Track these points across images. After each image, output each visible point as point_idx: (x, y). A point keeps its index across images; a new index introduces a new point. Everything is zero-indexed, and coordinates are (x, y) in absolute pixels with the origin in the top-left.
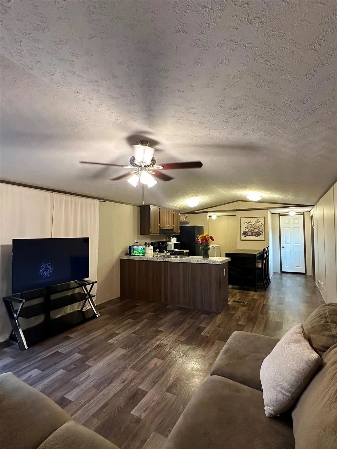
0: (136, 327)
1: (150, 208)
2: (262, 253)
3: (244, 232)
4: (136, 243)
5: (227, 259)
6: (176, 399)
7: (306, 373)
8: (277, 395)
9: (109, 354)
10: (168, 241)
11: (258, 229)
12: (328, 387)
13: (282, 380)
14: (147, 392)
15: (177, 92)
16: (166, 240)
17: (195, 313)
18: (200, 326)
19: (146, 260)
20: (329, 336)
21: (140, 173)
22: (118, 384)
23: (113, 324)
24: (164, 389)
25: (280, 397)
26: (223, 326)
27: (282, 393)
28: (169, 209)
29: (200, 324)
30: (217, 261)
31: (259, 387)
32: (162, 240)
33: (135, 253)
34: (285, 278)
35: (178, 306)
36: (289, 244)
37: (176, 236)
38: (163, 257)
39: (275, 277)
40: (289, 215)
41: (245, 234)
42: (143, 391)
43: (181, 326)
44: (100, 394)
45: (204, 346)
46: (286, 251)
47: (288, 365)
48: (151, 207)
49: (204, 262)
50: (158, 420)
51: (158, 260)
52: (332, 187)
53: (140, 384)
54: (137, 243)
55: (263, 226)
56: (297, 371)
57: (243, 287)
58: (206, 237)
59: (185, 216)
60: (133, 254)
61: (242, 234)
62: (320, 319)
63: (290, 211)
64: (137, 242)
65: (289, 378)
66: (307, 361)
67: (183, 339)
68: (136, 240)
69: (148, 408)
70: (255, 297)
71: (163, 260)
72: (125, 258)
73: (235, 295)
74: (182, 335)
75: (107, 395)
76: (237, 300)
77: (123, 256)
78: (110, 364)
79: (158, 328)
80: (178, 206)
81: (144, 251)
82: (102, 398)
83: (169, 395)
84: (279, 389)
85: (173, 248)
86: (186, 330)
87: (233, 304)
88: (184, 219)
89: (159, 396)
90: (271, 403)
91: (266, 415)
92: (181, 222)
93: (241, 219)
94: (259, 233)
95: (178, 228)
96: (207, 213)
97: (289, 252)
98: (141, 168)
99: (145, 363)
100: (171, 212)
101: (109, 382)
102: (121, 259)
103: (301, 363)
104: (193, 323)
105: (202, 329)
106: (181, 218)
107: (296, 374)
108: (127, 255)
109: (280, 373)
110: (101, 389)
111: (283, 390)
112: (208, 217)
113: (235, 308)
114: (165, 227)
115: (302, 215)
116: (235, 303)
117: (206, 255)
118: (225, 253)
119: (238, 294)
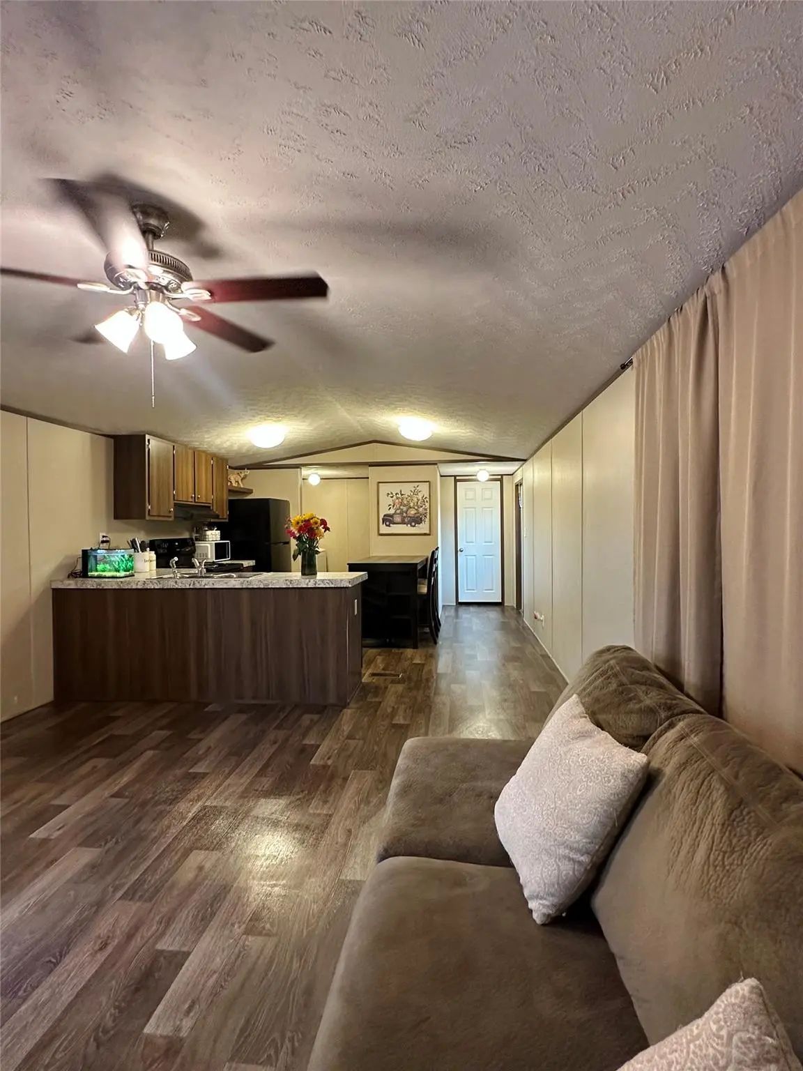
0: (122, 776)
1: (147, 443)
2: (425, 563)
3: (385, 516)
4: (103, 542)
5: (360, 576)
6: (276, 946)
7: (624, 801)
8: (558, 865)
9: (37, 875)
10: (197, 539)
11: (416, 508)
12: (695, 820)
13: (567, 828)
14: (188, 954)
15: (306, 25)
16: (191, 535)
17: (285, 714)
18: (304, 742)
19: (139, 587)
20: (640, 711)
21: (143, 310)
22: (86, 957)
23: (41, 780)
24: (238, 930)
25: (567, 870)
26: (361, 734)
27: (570, 859)
28: (199, 451)
29: (304, 738)
30: (341, 580)
31: (502, 859)
32: (181, 534)
33: (104, 570)
34: (465, 614)
35: (240, 702)
36: (472, 542)
37: (220, 526)
38: (188, 578)
39: (447, 614)
40: (478, 481)
41: (388, 520)
42: (174, 954)
43: (255, 751)
44: (23, 1008)
45: (325, 791)
46: (466, 559)
47: (579, 793)
48: (149, 440)
49: (307, 584)
50: (237, 1021)
51: (177, 586)
52: (581, 413)
53: (163, 934)
54: (107, 542)
56: (602, 801)
57: (388, 640)
58: (311, 521)
59: (242, 475)
60: (96, 574)
62: (605, 679)
63: (478, 472)
64: (105, 539)
65: (584, 822)
66: (624, 773)
67: (266, 782)
68: (101, 534)
69: (198, 999)
70: (417, 661)
71: (194, 584)
72: (69, 585)
73: (372, 662)
74: (262, 773)
75: (49, 1004)
76: (379, 671)
77: (62, 581)
78: (44, 907)
79: (191, 768)
80: (225, 445)
81: (130, 564)
82: (31, 1020)
83: (253, 942)
84: (562, 851)
85: (211, 556)
86: (270, 758)
87: (374, 681)
88: (240, 482)
89: (225, 953)
90: (547, 890)
91: (534, 920)
92: (231, 489)
93: (380, 484)
94: (417, 517)
95: (223, 502)
96: (298, 468)
97: (473, 559)
98: (146, 295)
99: (166, 872)
100: (206, 460)
101: (50, 961)
102: (57, 592)
103: (609, 781)
104: (287, 740)
105: (311, 751)
106: (232, 478)
107: (602, 808)
108: (76, 577)
109: (560, 815)
110: (25, 991)
111: (571, 853)
112: (300, 481)
113: (377, 690)
114: (190, 500)
115: (499, 482)
116: (376, 678)
117: (309, 568)
118: (348, 564)
119: (379, 659)
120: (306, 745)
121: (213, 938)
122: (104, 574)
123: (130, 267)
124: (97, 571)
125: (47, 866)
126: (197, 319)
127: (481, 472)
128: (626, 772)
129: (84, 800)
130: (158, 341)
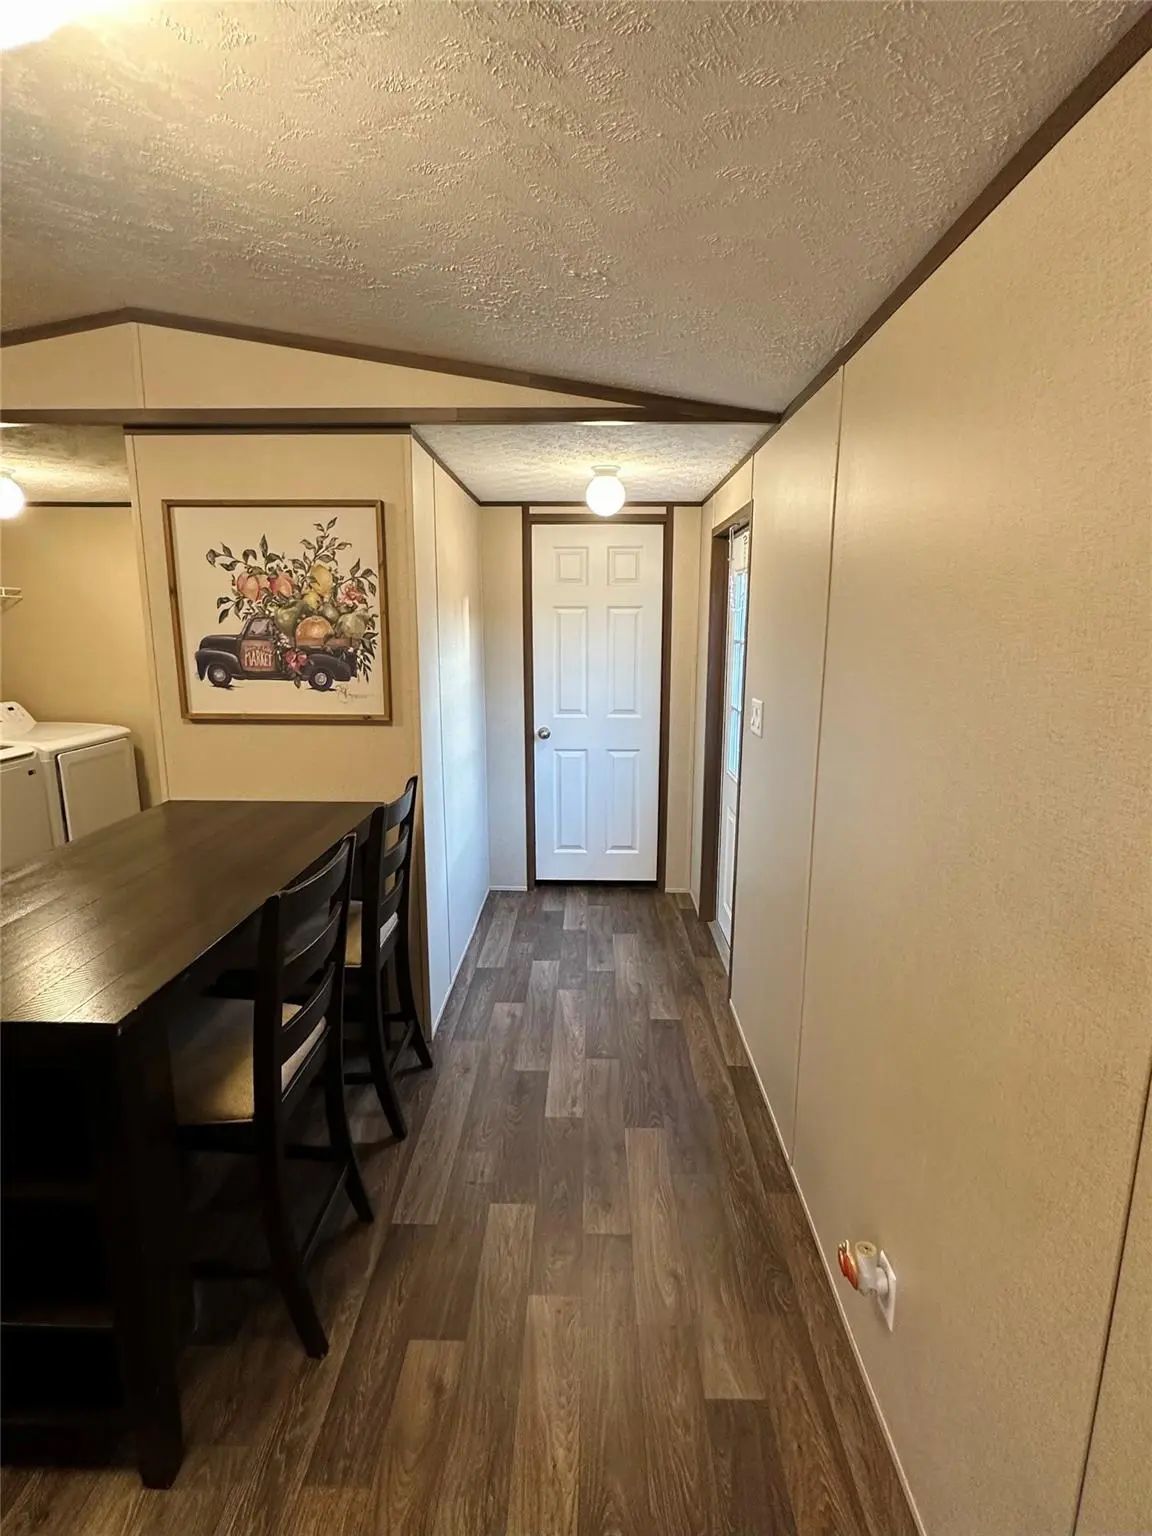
3: (207, 643)
36: (578, 711)
41: (221, 662)
46: (559, 757)
55: (372, 587)
61: (192, 667)
93: (178, 512)
94: (338, 652)
97: (577, 760)
115: (661, 527)
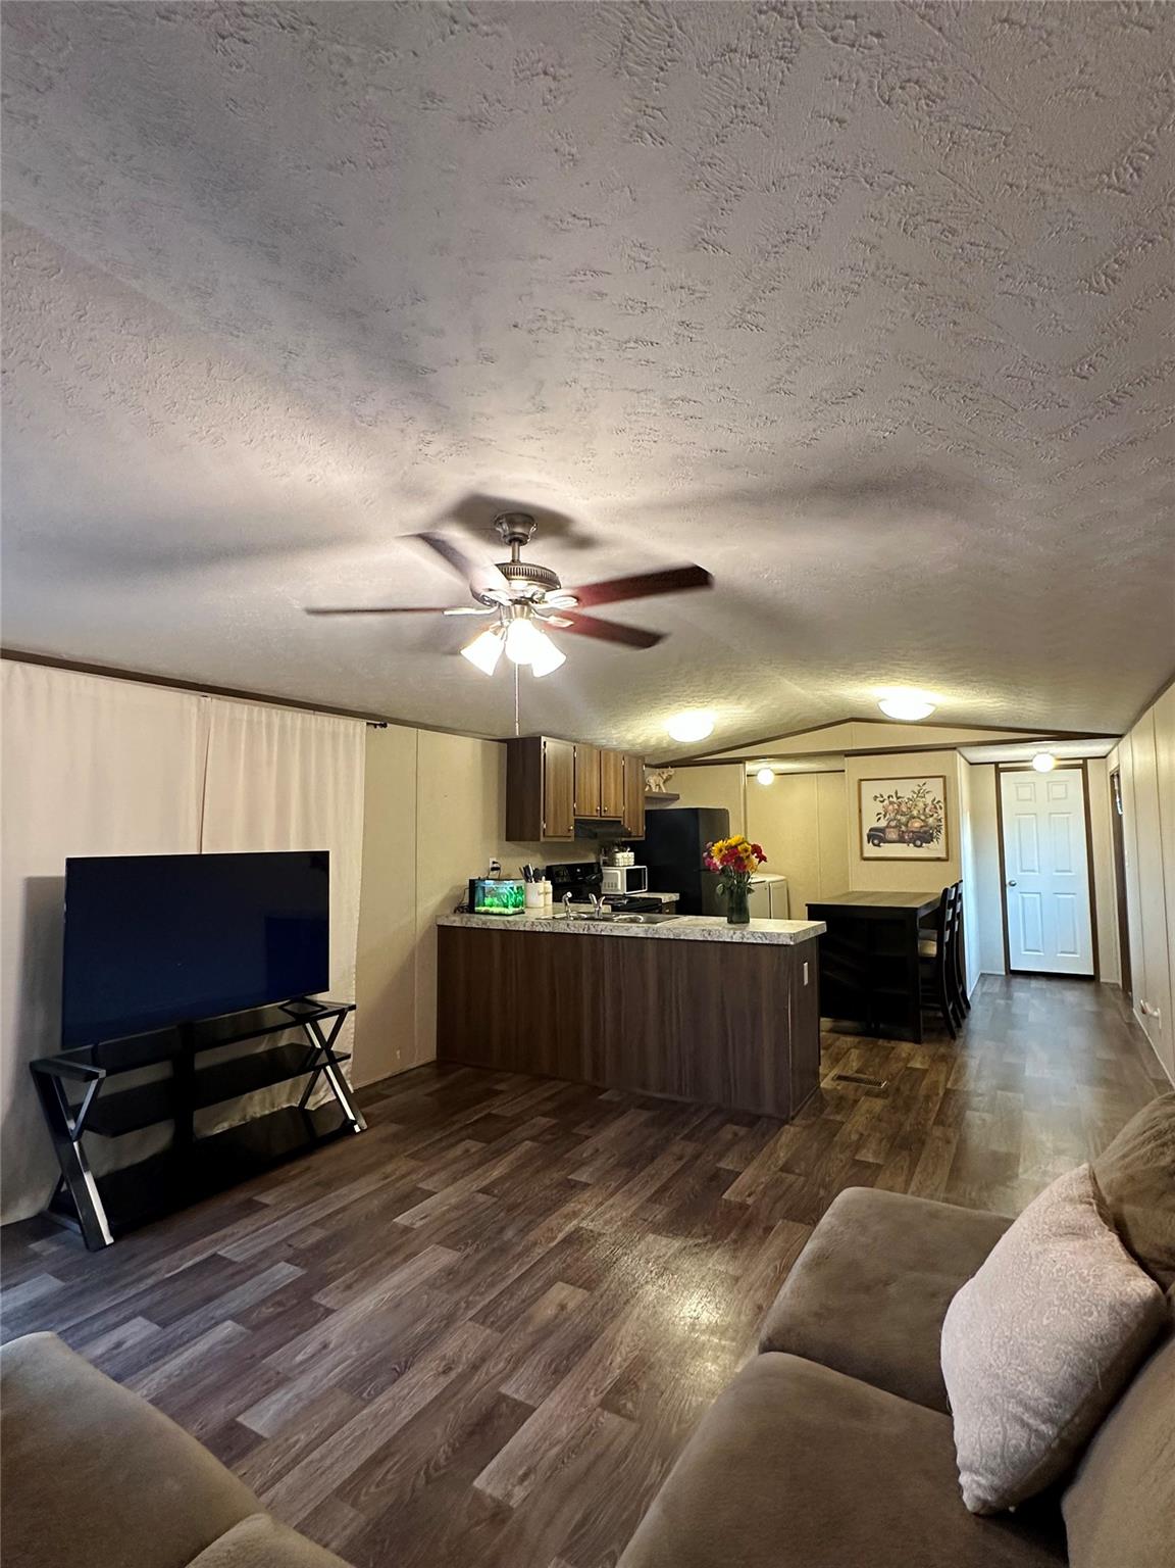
0: (493, 1168)
1: (543, 747)
2: (938, 905)
3: (872, 829)
4: (493, 869)
5: (812, 928)
6: (635, 1436)
7: (1114, 1351)
8: (1004, 1428)
9: (394, 1268)
10: (606, 864)
11: (923, 817)
13: (1022, 1373)
14: (532, 1409)
15: (632, 344)
16: (598, 859)
17: (701, 1119)
18: (718, 1165)
19: (527, 929)
21: (507, 627)
22: (428, 1376)
23: (413, 1156)
24: (593, 1399)
25: (1018, 1437)
26: (802, 1166)
27: (1024, 1424)
28: (606, 749)
29: (719, 1160)
30: (779, 935)
31: (938, 1400)
32: (585, 856)
33: (490, 904)
34: (1023, 992)
35: (642, 1092)
36: (1033, 871)
37: (633, 846)
38: (587, 919)
39: (984, 990)
40: (1034, 770)
41: (877, 837)
42: (518, 1404)
43: (653, 1165)
44: (365, 1411)
45: (735, 1242)
46: (1023, 898)
47: (1045, 1322)
48: (545, 743)
49: (732, 938)
50: (572, 1513)
51: (569, 931)
53: (508, 1377)
54: (497, 869)
55: (941, 808)
56: (1078, 1343)
57: (873, 1026)
58: (739, 848)
59: (665, 776)
60: (483, 909)
61: (865, 838)
62: (1157, 1146)
63: (1034, 756)
64: (495, 865)
65: (1048, 1370)
66: (1114, 1306)
67: (660, 1213)
68: (491, 860)
69: (535, 1467)
70: (917, 1064)
71: (589, 928)
72: (454, 921)
73: (843, 1056)
74: (654, 1199)
75: (389, 1417)
76: (849, 1073)
77: (447, 917)
78: (397, 1306)
79: (572, 1172)
80: (638, 741)
81: (519, 898)
82: (369, 1429)
83: (610, 1421)
84: (1013, 1407)
85: (622, 886)
86: (670, 1179)
87: (839, 1088)
88: (662, 785)
89: (574, 1422)
90: (984, 1461)
91: (964, 1504)
92: (649, 795)
93: (863, 782)
94: (925, 832)
95: (638, 816)
96: (740, 762)
97: (1035, 898)
98: (510, 611)
99: (524, 1301)
100: (616, 760)
101: (395, 1369)
102: (441, 928)
103: (1091, 1314)
104: (697, 1157)
105: (726, 1179)
106: (652, 781)
107: (1075, 1355)
108: (462, 912)
109: (1015, 1348)
110: (369, 1394)
111: (1027, 1415)
112: (743, 778)
113: (843, 1103)
114: (595, 814)
115: (1080, 770)
116: (844, 1083)
117: (738, 913)
118: (807, 905)
119: (854, 1053)
120: (720, 1169)
121: (563, 1399)
122: (491, 909)
123: (491, 590)
124: (484, 906)
125: (405, 1260)
126: (569, 623)
127: (1039, 756)
128: (1118, 1305)
129: (450, 1189)
130: (523, 663)
